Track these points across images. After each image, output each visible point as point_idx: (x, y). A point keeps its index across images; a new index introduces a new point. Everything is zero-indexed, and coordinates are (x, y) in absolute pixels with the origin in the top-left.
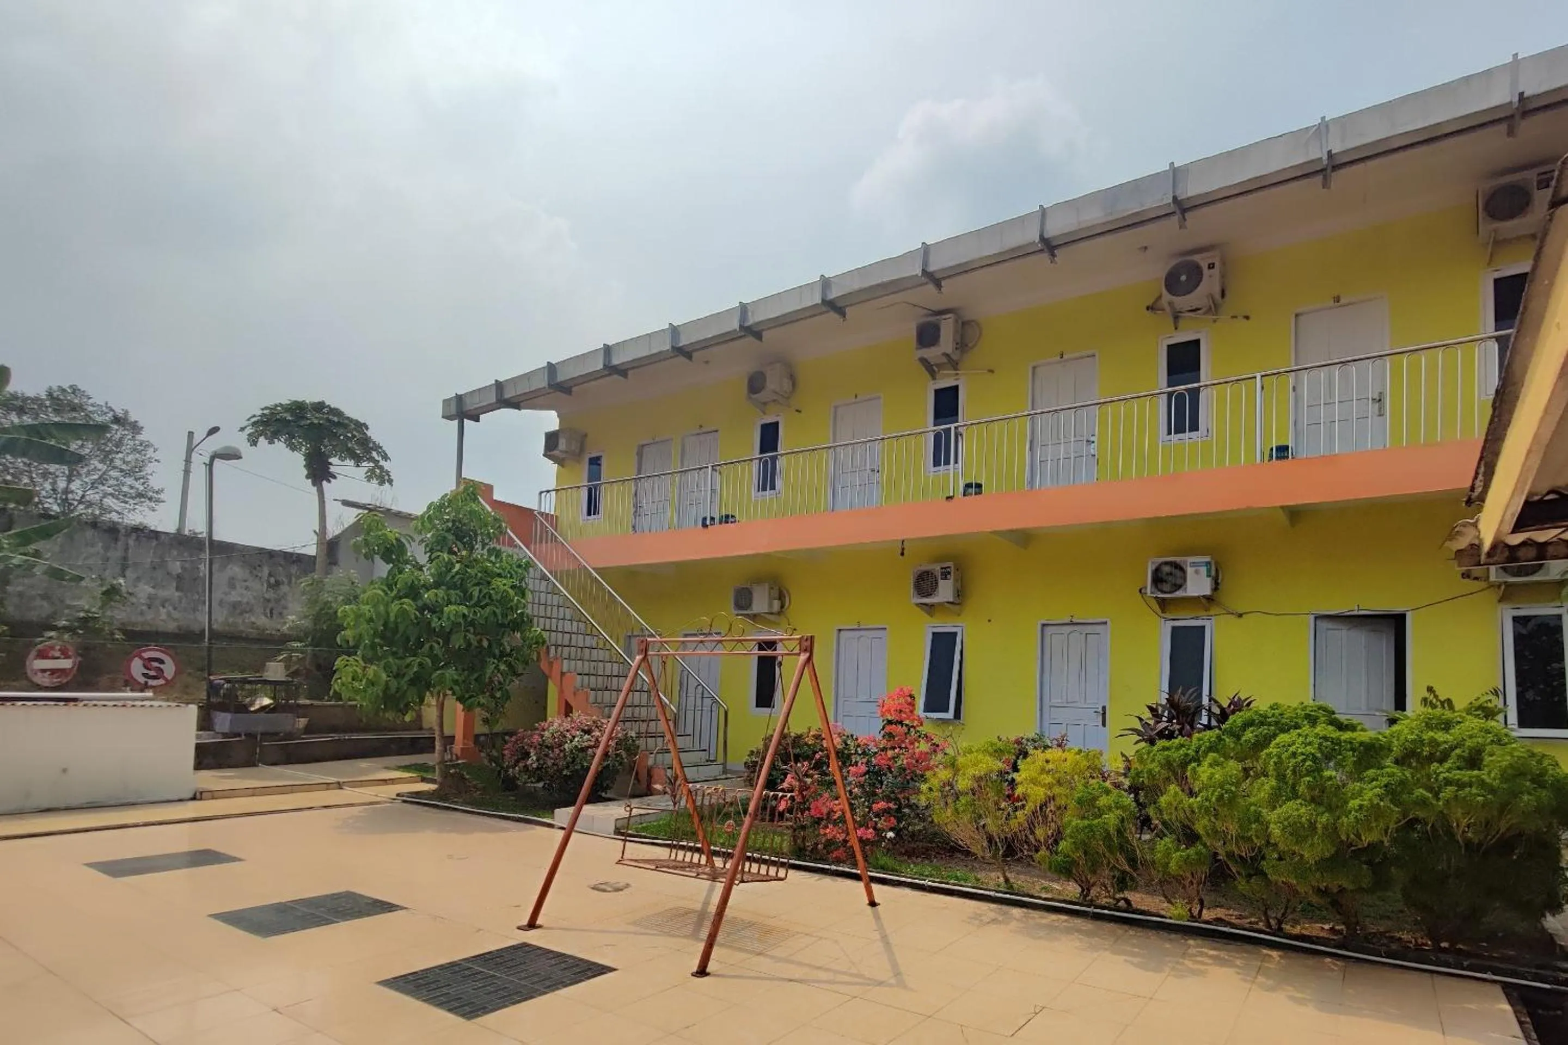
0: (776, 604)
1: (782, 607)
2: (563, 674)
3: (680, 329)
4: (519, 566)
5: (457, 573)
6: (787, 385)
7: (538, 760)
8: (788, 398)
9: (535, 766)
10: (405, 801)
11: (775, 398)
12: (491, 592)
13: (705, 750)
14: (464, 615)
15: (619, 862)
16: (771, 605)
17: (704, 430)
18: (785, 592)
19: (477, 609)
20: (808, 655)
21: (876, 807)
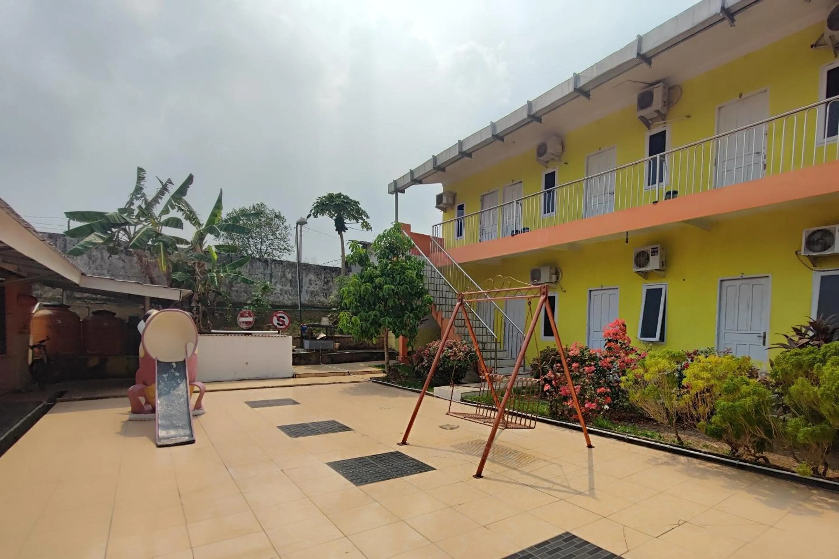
0: (554, 277)
1: (557, 278)
2: (442, 319)
3: (496, 124)
4: (419, 264)
5: (390, 269)
6: (559, 148)
7: (428, 362)
8: (560, 156)
9: (426, 365)
10: (373, 382)
11: (553, 157)
12: (405, 277)
14: (393, 290)
15: (447, 414)
16: (550, 277)
17: (514, 182)
18: (559, 270)
19: (399, 286)
20: (545, 296)
21: (599, 391)
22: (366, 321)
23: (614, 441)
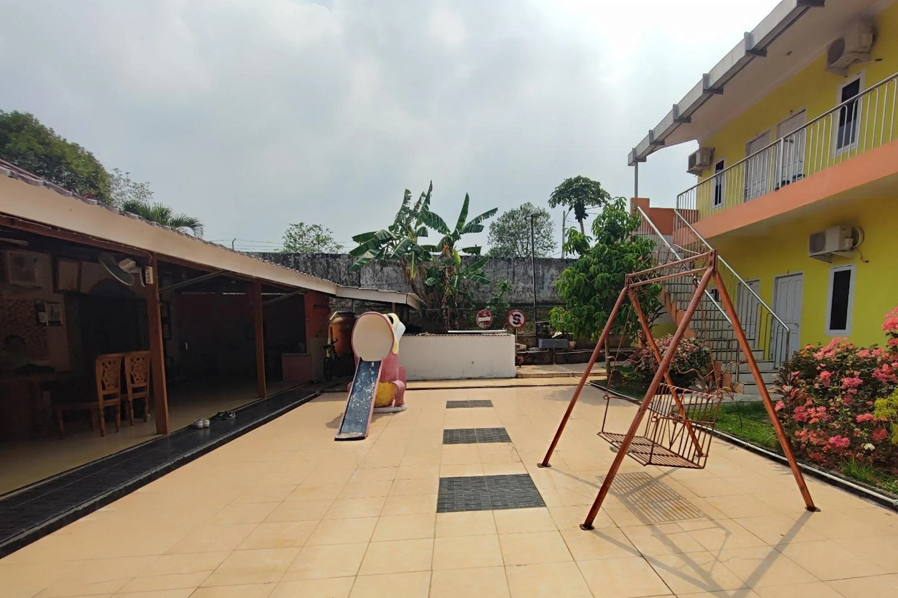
0: (848, 243)
1: (855, 243)
2: (677, 311)
3: (753, 33)
4: (646, 244)
5: (607, 254)
6: (866, 39)
7: (646, 364)
8: (869, 52)
9: (643, 368)
11: (856, 57)
12: (624, 263)
13: (773, 362)
14: (608, 279)
15: (599, 434)
16: (841, 243)
17: (794, 113)
18: (858, 230)
19: (615, 274)
20: (712, 268)
21: (860, 418)
22: (580, 316)
23: (872, 505)
